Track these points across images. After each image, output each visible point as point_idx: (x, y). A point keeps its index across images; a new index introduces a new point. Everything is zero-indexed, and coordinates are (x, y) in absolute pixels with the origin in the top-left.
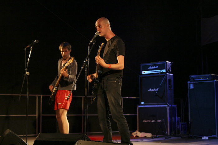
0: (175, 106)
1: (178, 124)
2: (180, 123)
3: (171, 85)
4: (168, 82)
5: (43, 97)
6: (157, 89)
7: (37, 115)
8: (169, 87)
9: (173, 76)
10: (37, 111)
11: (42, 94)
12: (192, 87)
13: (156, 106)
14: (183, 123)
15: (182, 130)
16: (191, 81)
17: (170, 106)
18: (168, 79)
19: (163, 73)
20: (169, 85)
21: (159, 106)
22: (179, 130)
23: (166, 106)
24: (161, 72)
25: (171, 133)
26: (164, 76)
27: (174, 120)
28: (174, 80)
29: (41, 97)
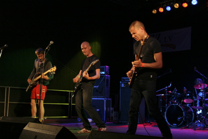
0: (110, 99)
1: (112, 112)
2: (114, 112)
3: (108, 84)
4: (106, 82)
5: (10, 88)
6: (98, 86)
7: (5, 102)
8: (107, 85)
9: (110, 77)
10: (5, 99)
11: (9, 86)
12: (123, 85)
13: (97, 99)
14: (115, 112)
15: (115, 117)
16: (123, 82)
17: (107, 99)
18: (106, 79)
19: (103, 74)
20: (107, 83)
21: (98, 99)
22: (112, 117)
23: (103, 99)
24: (102, 73)
25: (106, 119)
26: (103, 76)
27: (109, 109)
28: (110, 79)
29: (9, 89)
